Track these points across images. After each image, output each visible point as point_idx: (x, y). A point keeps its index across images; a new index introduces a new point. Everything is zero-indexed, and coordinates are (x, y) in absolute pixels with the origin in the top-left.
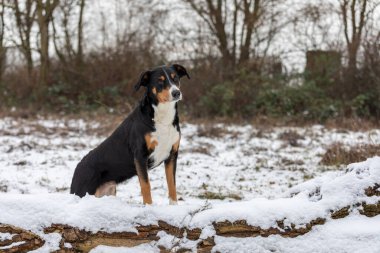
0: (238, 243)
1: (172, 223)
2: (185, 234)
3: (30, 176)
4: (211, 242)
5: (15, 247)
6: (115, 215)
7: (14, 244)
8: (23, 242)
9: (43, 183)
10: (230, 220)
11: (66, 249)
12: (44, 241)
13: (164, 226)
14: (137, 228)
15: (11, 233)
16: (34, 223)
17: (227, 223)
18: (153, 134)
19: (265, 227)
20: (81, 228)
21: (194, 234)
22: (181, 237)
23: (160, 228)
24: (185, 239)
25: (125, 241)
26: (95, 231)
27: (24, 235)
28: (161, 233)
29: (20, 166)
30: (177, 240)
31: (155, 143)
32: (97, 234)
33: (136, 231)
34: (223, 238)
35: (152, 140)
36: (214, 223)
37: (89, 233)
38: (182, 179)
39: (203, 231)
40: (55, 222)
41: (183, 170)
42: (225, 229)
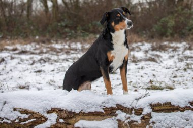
0: (165, 117)
1: (125, 106)
2: (133, 112)
3: (43, 79)
4: (150, 116)
5: (30, 123)
6: (90, 101)
7: (29, 121)
8: (35, 120)
9: (51, 83)
10: (160, 102)
11: (60, 123)
12: (47, 119)
13: (120, 107)
14: (103, 109)
15: (27, 114)
16: (41, 108)
17: (159, 104)
18: (112, 51)
19: (182, 106)
20: (69, 110)
21: (139, 112)
22: (131, 114)
23: (118, 109)
24: (133, 115)
25: (96, 117)
26: (78, 111)
27: (35, 116)
28: (118, 112)
29: (38, 73)
30: (128, 115)
31: (113, 57)
32: (79, 114)
33: (103, 111)
34: (157, 114)
35: (112, 55)
36: (151, 105)
37: (74, 113)
38: (138, 78)
39: (144, 110)
40: (53, 107)
41: (138, 72)
42: (157, 108)
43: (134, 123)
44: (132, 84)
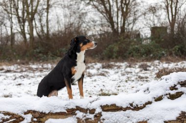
0: (112, 115)
1: (82, 107)
2: (88, 112)
3: (23, 90)
4: (100, 114)
5: (11, 122)
6: (56, 104)
7: (11, 120)
8: (15, 119)
9: (29, 92)
10: (108, 104)
11: (34, 121)
12: (24, 118)
13: (79, 108)
15: (9, 115)
16: (19, 110)
17: (107, 106)
19: (124, 107)
20: (41, 111)
21: (92, 111)
23: (77, 110)
24: (88, 114)
25: (61, 116)
26: (47, 112)
27: (15, 116)
28: (77, 112)
29: (19, 86)
30: (85, 114)
32: (48, 114)
33: (66, 111)
36: (101, 106)
37: (45, 113)
38: (92, 87)
39: (96, 110)
40: (29, 109)
41: (92, 83)
42: (106, 109)
43: (90, 120)
44: (87, 92)
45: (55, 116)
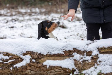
0: (109, 57)
1: (79, 49)
2: (85, 54)
3: (16, 32)
4: (97, 56)
5: (11, 62)
6: (54, 46)
8: (14, 60)
9: (22, 35)
10: (105, 46)
11: (33, 62)
12: (23, 59)
13: (76, 50)
14: (64, 51)
15: (8, 56)
16: (18, 51)
17: (104, 48)
20: (39, 52)
21: (89, 53)
22: (83, 55)
23: (74, 52)
24: (85, 56)
25: (58, 58)
26: (45, 54)
27: (14, 57)
28: (74, 54)
29: (12, 29)
30: (82, 56)
33: (63, 53)
36: (98, 48)
37: (43, 55)
38: (83, 31)
39: (93, 52)
41: (82, 27)
42: (103, 51)
43: (86, 62)
44: (79, 35)
45: (52, 58)
